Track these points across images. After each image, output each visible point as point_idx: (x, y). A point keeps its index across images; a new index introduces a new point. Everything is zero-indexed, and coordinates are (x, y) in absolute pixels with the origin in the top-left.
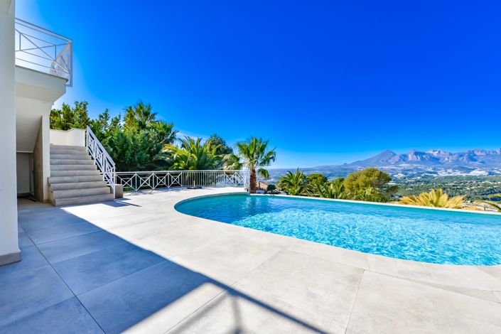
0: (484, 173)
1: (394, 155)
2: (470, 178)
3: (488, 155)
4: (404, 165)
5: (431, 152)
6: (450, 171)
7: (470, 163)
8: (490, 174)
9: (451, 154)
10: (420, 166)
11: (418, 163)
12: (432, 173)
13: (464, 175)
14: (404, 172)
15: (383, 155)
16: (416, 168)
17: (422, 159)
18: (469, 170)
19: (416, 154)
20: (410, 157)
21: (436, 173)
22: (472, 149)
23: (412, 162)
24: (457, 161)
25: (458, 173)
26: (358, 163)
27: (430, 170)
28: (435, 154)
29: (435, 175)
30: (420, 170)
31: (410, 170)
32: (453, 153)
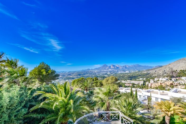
0: (128, 72)
1: (107, 66)
2: (126, 73)
3: (129, 67)
4: (110, 70)
5: (117, 65)
6: (121, 71)
7: (126, 69)
8: (130, 72)
9: (121, 66)
10: (114, 70)
11: (113, 69)
12: (117, 72)
13: (124, 73)
14: (110, 72)
15: (104, 66)
16: (113, 71)
17: (115, 67)
18: (125, 71)
19: (113, 66)
20: (112, 67)
21: (118, 72)
22: (126, 65)
23: (112, 69)
24: (123, 68)
25: (123, 72)
26: (96, 69)
27: (117, 71)
28: (118, 66)
29: (118, 73)
30: (114, 71)
31: (111, 71)
32: (122, 66)
